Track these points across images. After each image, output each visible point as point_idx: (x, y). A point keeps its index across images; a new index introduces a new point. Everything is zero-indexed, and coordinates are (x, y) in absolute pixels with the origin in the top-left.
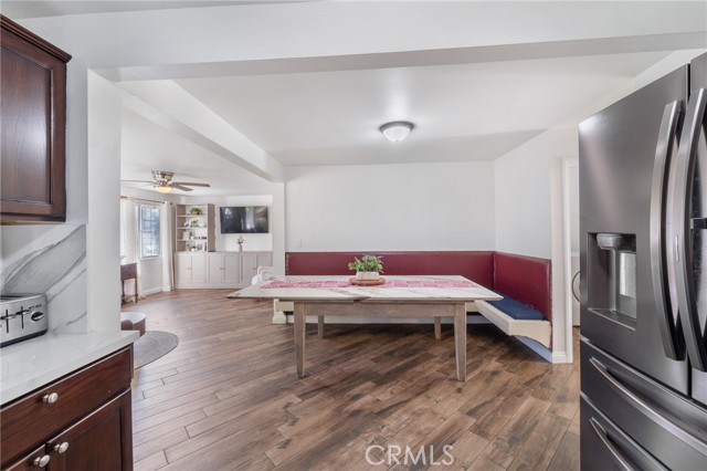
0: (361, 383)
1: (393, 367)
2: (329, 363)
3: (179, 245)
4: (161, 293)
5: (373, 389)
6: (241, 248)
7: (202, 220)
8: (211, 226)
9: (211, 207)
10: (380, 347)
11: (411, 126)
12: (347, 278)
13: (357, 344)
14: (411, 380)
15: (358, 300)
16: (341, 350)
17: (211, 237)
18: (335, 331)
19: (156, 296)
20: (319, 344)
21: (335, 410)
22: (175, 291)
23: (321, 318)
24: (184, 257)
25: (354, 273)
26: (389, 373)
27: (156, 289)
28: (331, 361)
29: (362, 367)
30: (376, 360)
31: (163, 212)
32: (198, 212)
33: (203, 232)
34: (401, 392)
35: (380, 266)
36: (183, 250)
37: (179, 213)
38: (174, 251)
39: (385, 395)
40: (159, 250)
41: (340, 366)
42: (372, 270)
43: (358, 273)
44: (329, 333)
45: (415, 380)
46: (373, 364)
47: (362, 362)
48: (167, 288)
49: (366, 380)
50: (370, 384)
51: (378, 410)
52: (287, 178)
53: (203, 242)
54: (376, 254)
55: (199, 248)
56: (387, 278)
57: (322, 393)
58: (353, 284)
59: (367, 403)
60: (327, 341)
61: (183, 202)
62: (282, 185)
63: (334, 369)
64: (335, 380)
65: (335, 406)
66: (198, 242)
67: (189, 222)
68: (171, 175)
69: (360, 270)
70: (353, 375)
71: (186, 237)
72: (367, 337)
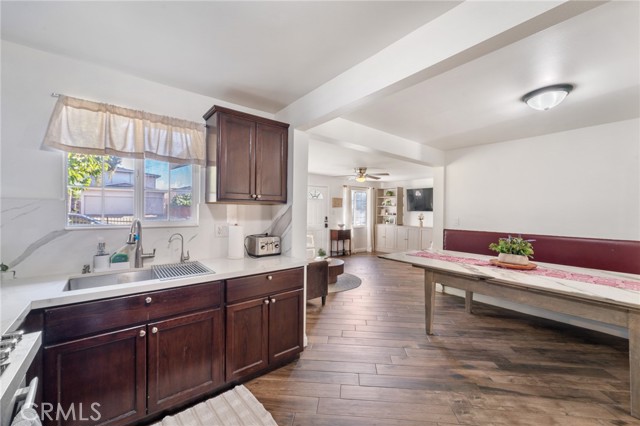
0: (481, 360)
1: (535, 363)
2: (461, 334)
3: (379, 220)
4: (366, 252)
5: (493, 369)
6: (421, 223)
7: (394, 200)
8: (400, 205)
9: (400, 190)
10: (532, 340)
11: (568, 87)
12: (487, 259)
13: (505, 330)
14: (546, 382)
15: (483, 279)
16: (482, 328)
17: (400, 214)
18: (488, 311)
19: (363, 254)
20: (463, 316)
21: (442, 367)
22: (374, 252)
23: (470, 294)
24: (381, 227)
25: (496, 254)
26: (523, 366)
27: (363, 249)
28: (465, 333)
29: (493, 348)
30: (515, 350)
31: (368, 194)
32: (391, 194)
33: (393, 209)
34: (524, 385)
35: (531, 250)
36: (381, 222)
37: (380, 194)
38: (375, 223)
39: (499, 379)
40: (366, 222)
41: (471, 340)
42: (518, 253)
43: (501, 255)
44: (478, 311)
45: (553, 385)
46: (511, 351)
47: (498, 345)
48: (369, 250)
49: (491, 360)
50: (492, 364)
51: (484, 385)
52: (446, 163)
53: (394, 218)
54: (525, 237)
55: (392, 222)
56: (540, 265)
57: (439, 351)
58: (493, 265)
59: (476, 376)
60: (473, 316)
61: (382, 187)
62: (442, 168)
63: (463, 340)
64: (458, 347)
65: (444, 364)
66: (390, 218)
67: (385, 202)
68: (365, 169)
69: (503, 252)
70: (479, 351)
71: (383, 213)
72: (522, 327)
